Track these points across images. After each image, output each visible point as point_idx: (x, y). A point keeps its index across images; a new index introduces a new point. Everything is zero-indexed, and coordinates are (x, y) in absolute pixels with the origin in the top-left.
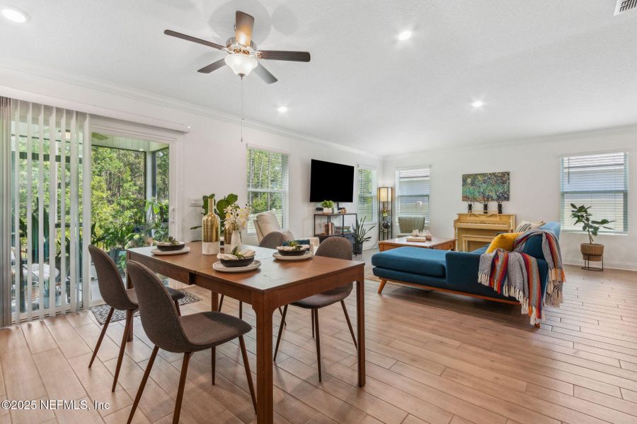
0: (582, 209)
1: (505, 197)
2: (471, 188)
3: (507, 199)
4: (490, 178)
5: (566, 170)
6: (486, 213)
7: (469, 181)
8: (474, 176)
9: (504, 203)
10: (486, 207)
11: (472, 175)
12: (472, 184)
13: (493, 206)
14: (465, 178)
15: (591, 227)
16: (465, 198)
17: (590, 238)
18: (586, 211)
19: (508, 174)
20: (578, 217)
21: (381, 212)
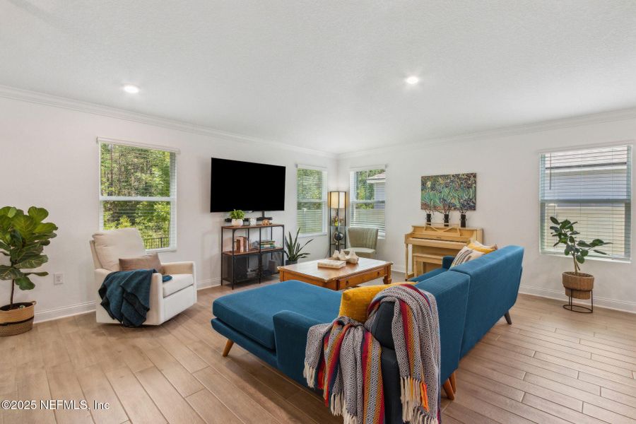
0: (566, 224)
1: (471, 205)
2: (432, 193)
3: (473, 208)
4: (452, 181)
5: (548, 171)
6: (448, 225)
7: (429, 184)
8: (435, 179)
9: (468, 214)
10: (447, 218)
11: (432, 177)
12: (433, 188)
13: (455, 217)
14: (424, 180)
15: (577, 250)
16: (425, 206)
17: (576, 265)
18: (571, 228)
19: (475, 176)
20: (560, 235)
21: (331, 222)
